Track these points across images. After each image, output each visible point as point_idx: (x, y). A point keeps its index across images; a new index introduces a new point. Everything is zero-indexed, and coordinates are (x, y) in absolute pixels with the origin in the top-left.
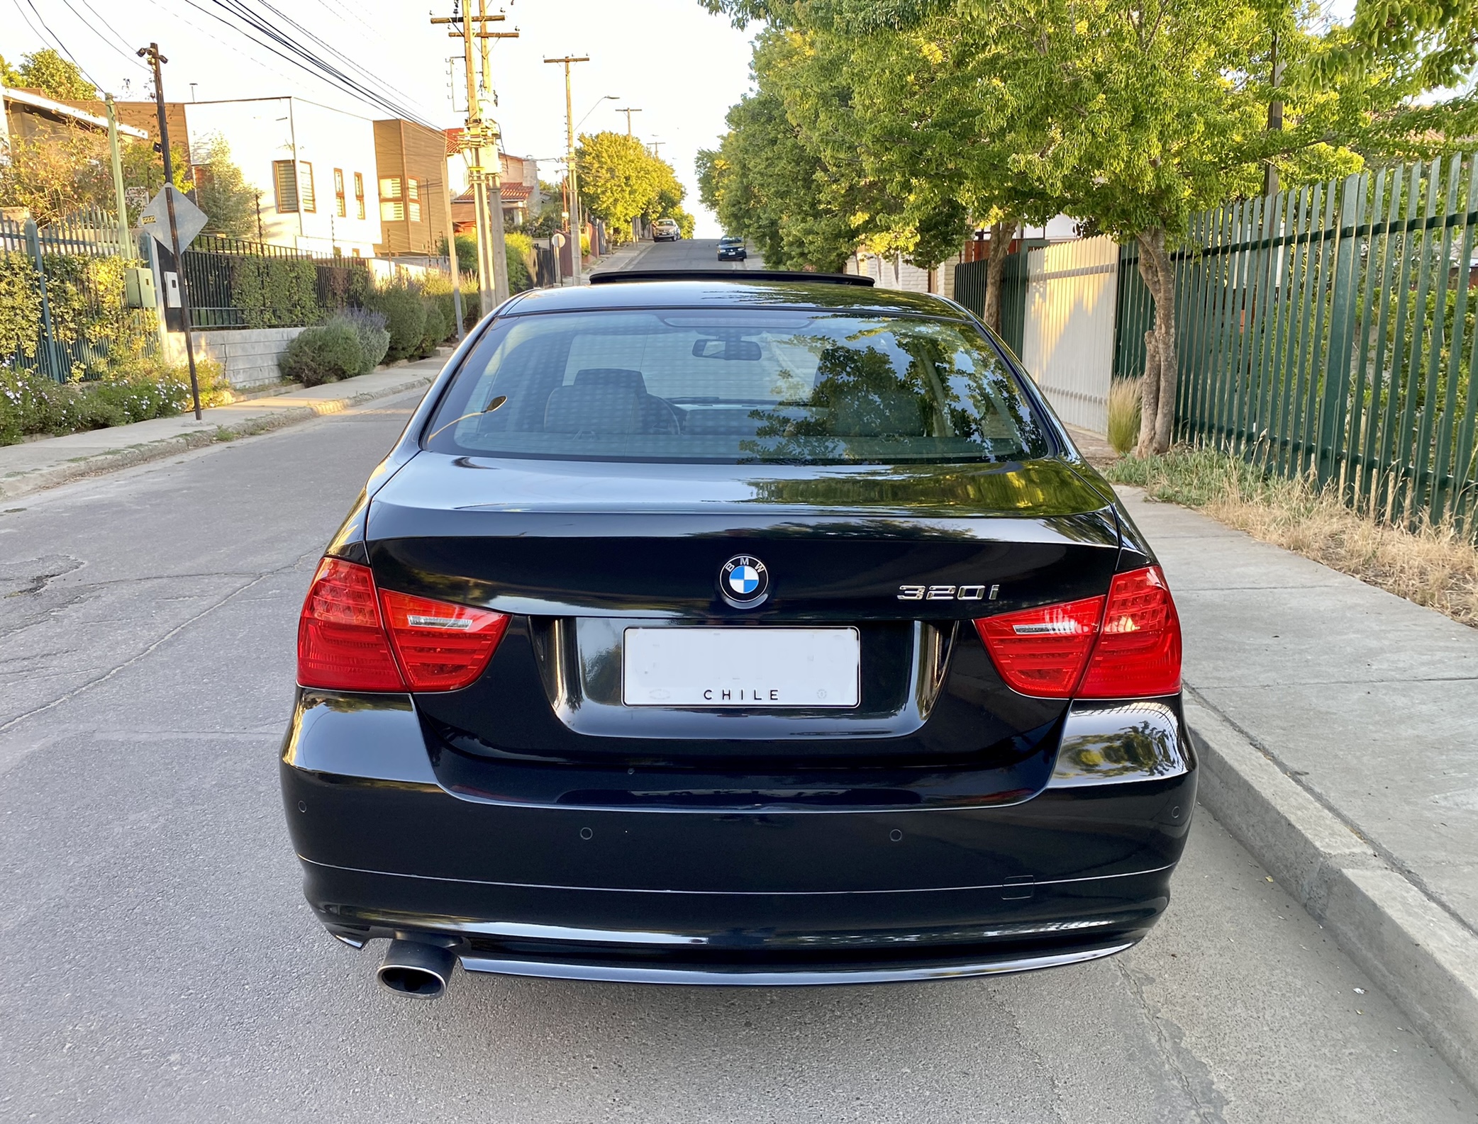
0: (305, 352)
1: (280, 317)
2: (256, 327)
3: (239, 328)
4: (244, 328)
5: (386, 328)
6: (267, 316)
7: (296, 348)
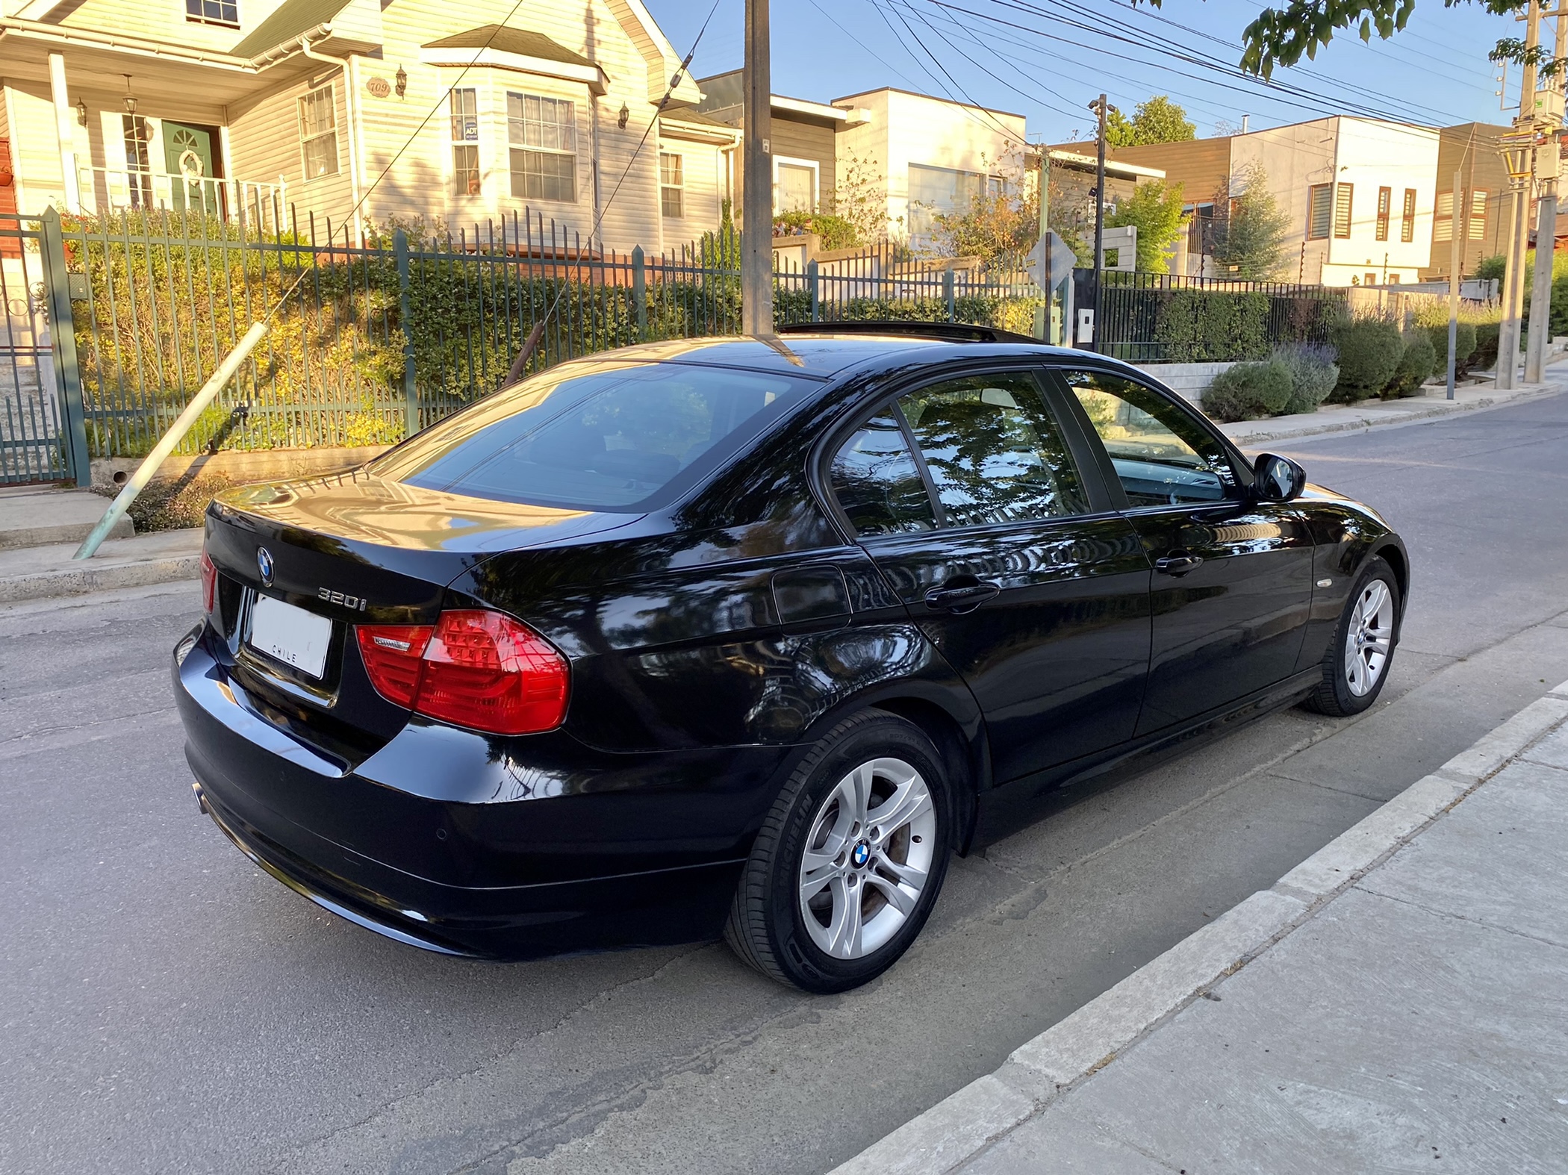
0: (1228, 388)
1: (1213, 352)
2: (1180, 361)
3: (1160, 362)
4: (1165, 362)
5: (1337, 363)
6: (1195, 351)
7: (1220, 384)
